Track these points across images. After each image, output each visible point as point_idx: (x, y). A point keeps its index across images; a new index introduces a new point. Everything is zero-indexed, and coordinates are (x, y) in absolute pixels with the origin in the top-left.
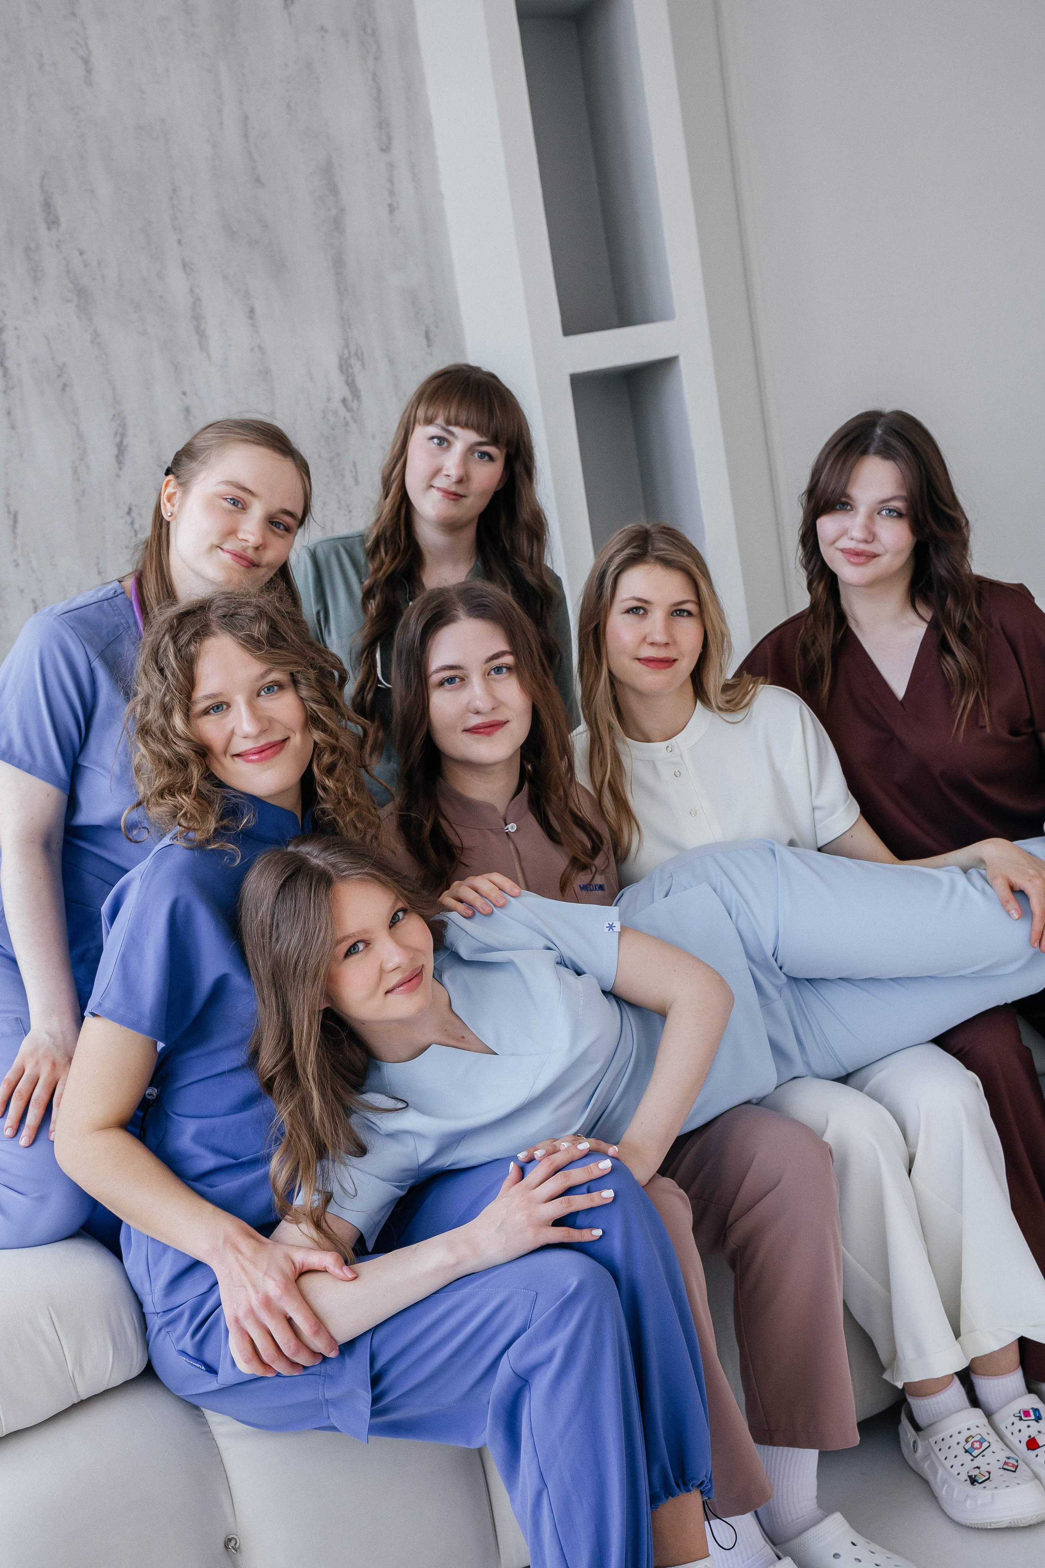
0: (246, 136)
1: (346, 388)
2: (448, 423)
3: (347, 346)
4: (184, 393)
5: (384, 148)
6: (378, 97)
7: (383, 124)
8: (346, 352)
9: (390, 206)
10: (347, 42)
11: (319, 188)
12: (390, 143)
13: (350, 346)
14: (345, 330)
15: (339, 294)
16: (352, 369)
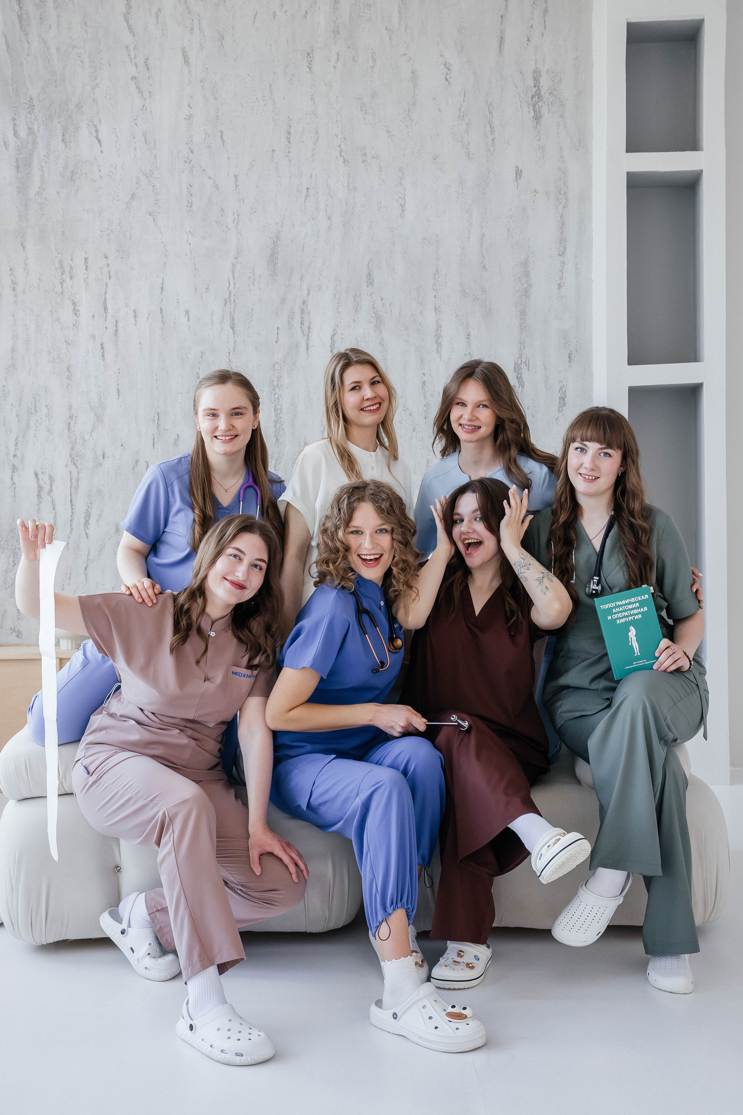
0: (482, 244)
1: (516, 380)
3: (520, 358)
4: (424, 374)
5: (561, 253)
6: (562, 226)
7: (562, 241)
8: (519, 361)
9: (559, 285)
10: (549, 198)
11: (519, 273)
12: (565, 251)
13: (522, 358)
14: (521, 349)
15: (521, 329)
16: (521, 370)
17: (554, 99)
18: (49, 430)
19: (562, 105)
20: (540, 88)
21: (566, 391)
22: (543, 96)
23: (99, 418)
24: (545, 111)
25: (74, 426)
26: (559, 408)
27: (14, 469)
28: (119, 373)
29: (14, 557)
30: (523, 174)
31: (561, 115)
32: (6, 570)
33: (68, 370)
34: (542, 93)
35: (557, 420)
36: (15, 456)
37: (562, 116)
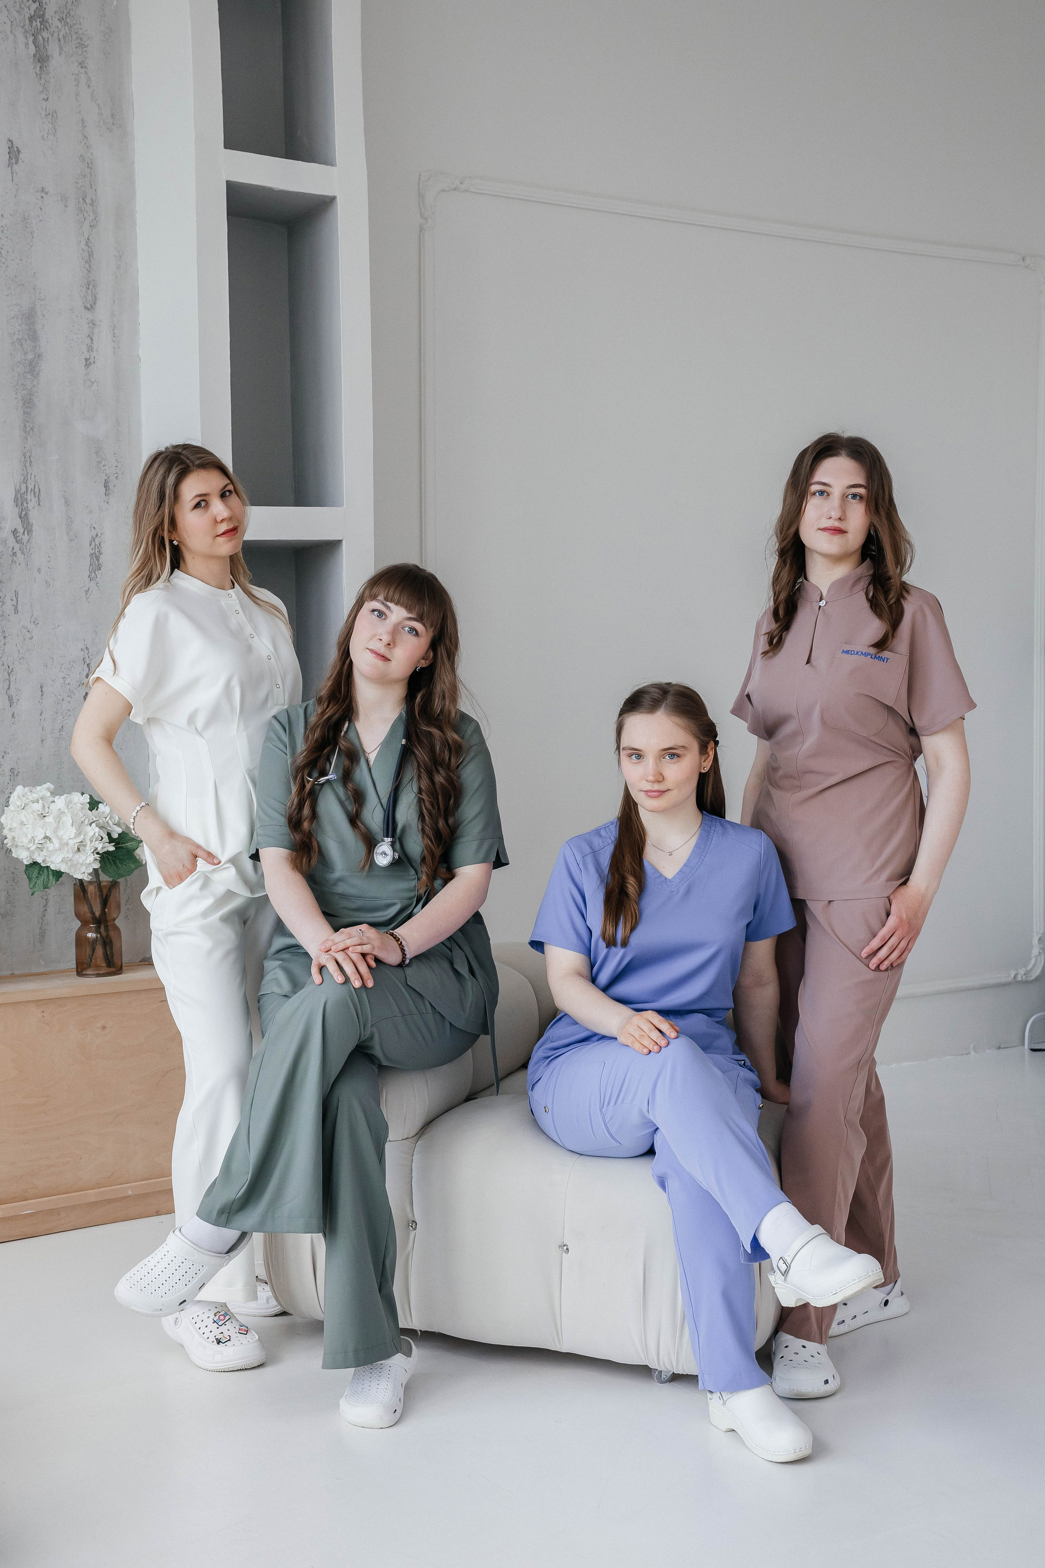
1: (19, 520)
3: (25, 481)
5: (89, 306)
6: (89, 258)
7: (90, 285)
8: (23, 487)
9: (86, 360)
10: (66, 206)
11: (19, 331)
12: (95, 304)
13: (29, 482)
14: (25, 466)
15: (25, 432)
16: (27, 503)
17: (67, 27)
19: (82, 46)
20: (44, 6)
21: (100, 543)
22: (50, 21)
24: (53, 48)
26: (90, 572)
30: (21, 156)
31: (80, 63)
34: (47, 16)
35: (87, 594)
37: (82, 65)
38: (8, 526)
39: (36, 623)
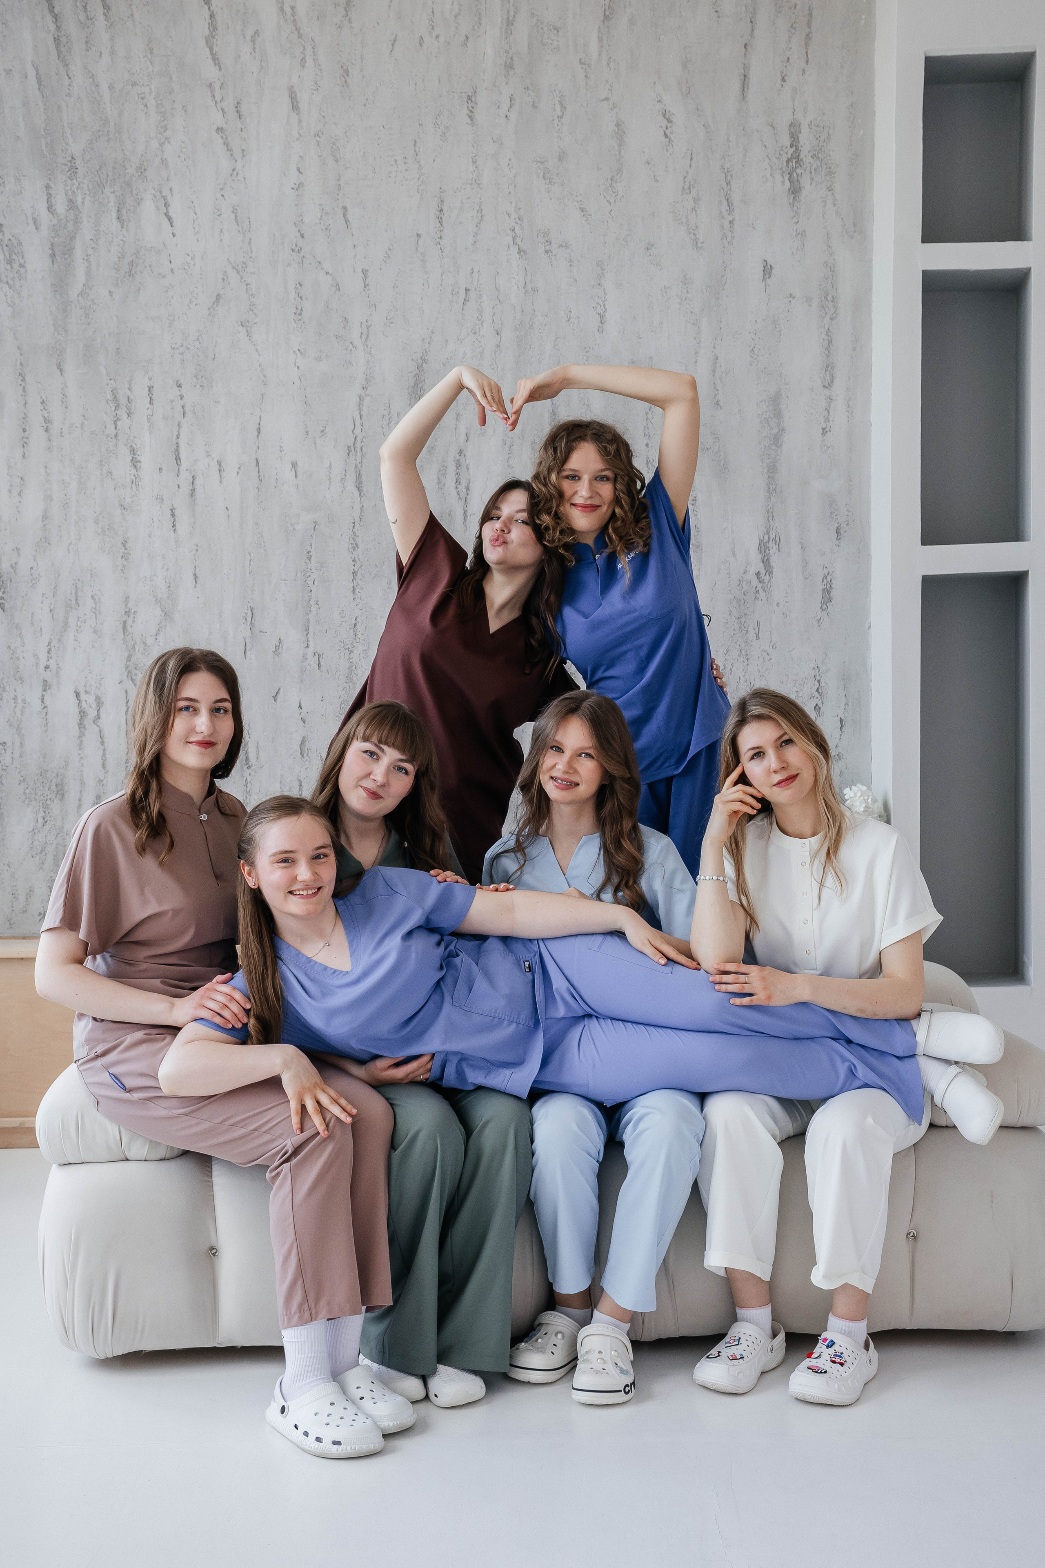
1: (761, 564)
2: (380, 741)
3: (768, 532)
7: (829, 367)
9: (823, 429)
10: (810, 306)
11: (767, 412)
13: (771, 533)
14: (768, 520)
15: (769, 492)
16: (769, 550)
17: (819, 164)
18: (95, 632)
19: (830, 173)
20: (800, 149)
21: (833, 580)
22: (804, 159)
23: (167, 615)
24: (805, 181)
25: (131, 627)
26: (822, 604)
27: (46, 686)
28: (197, 550)
29: (45, 812)
30: (774, 271)
31: (828, 188)
32: (33, 829)
33: (124, 546)
34: (802, 156)
35: (818, 622)
36: (47, 667)
37: (830, 189)
38: (752, 570)
39: (774, 647)
